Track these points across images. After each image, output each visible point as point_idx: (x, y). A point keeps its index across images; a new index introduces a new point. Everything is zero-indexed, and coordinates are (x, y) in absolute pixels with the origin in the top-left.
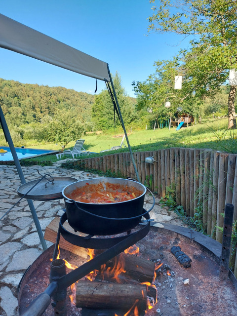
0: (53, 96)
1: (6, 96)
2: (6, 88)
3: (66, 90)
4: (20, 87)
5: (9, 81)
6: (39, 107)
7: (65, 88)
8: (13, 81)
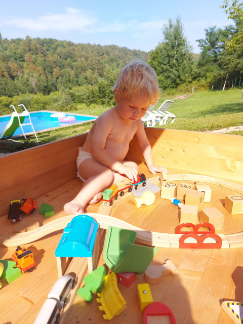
0: (105, 55)
1: (59, 57)
2: (59, 49)
3: (119, 48)
4: (72, 47)
5: (61, 41)
6: (91, 69)
7: (117, 46)
8: (65, 41)
